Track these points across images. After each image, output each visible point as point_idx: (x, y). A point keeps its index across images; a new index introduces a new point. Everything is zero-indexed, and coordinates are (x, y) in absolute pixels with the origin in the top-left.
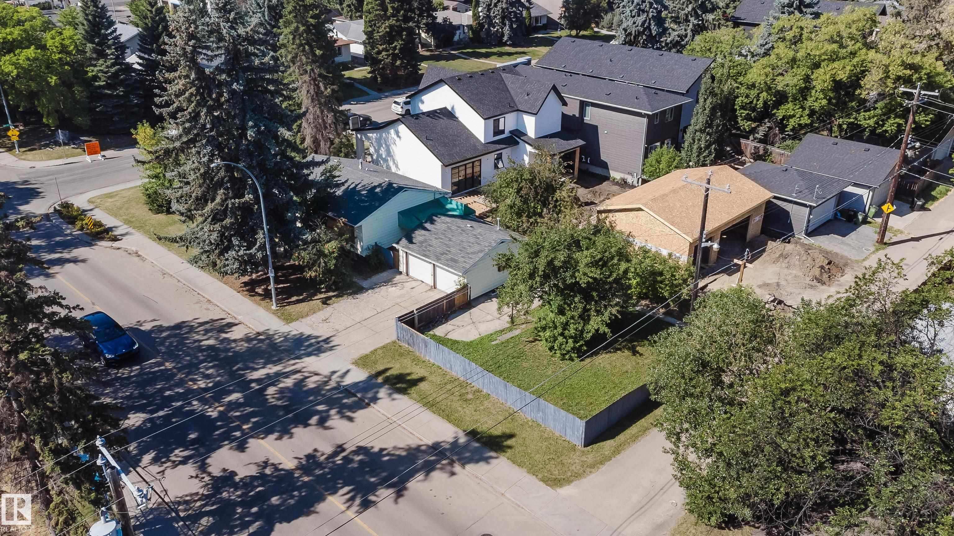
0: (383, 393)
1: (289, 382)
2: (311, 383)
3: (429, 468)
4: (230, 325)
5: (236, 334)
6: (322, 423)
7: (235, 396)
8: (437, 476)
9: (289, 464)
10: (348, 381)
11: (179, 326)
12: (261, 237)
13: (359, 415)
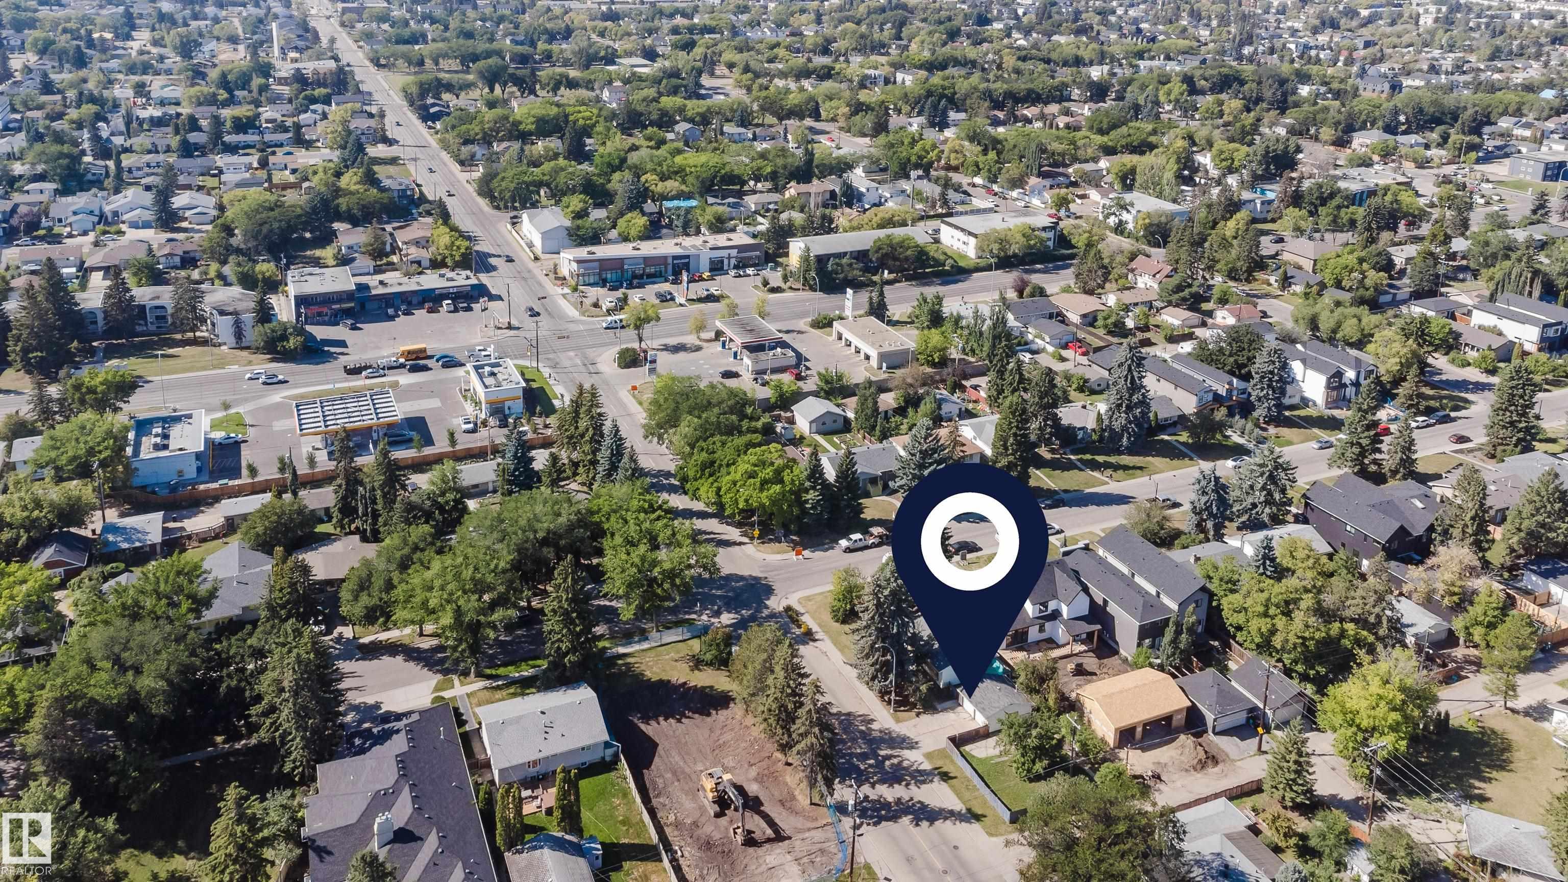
0: (936, 779)
1: (895, 761)
2: (905, 764)
3: (946, 819)
4: (873, 720)
5: (875, 726)
6: (907, 785)
7: (872, 762)
8: (948, 822)
9: (890, 799)
10: (921, 768)
11: (849, 714)
12: (892, 677)
13: (923, 786)
